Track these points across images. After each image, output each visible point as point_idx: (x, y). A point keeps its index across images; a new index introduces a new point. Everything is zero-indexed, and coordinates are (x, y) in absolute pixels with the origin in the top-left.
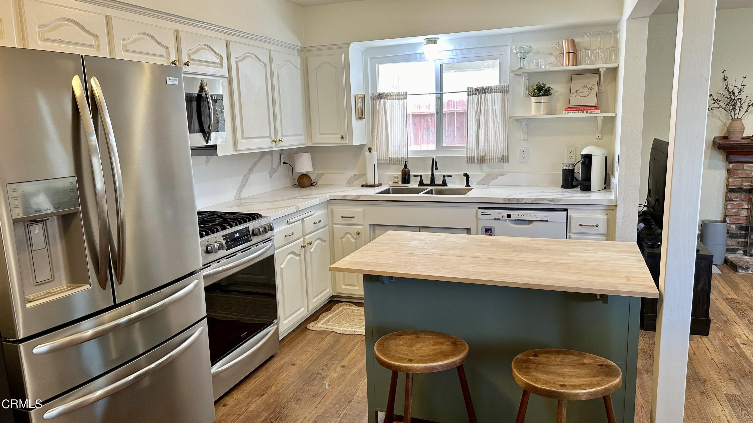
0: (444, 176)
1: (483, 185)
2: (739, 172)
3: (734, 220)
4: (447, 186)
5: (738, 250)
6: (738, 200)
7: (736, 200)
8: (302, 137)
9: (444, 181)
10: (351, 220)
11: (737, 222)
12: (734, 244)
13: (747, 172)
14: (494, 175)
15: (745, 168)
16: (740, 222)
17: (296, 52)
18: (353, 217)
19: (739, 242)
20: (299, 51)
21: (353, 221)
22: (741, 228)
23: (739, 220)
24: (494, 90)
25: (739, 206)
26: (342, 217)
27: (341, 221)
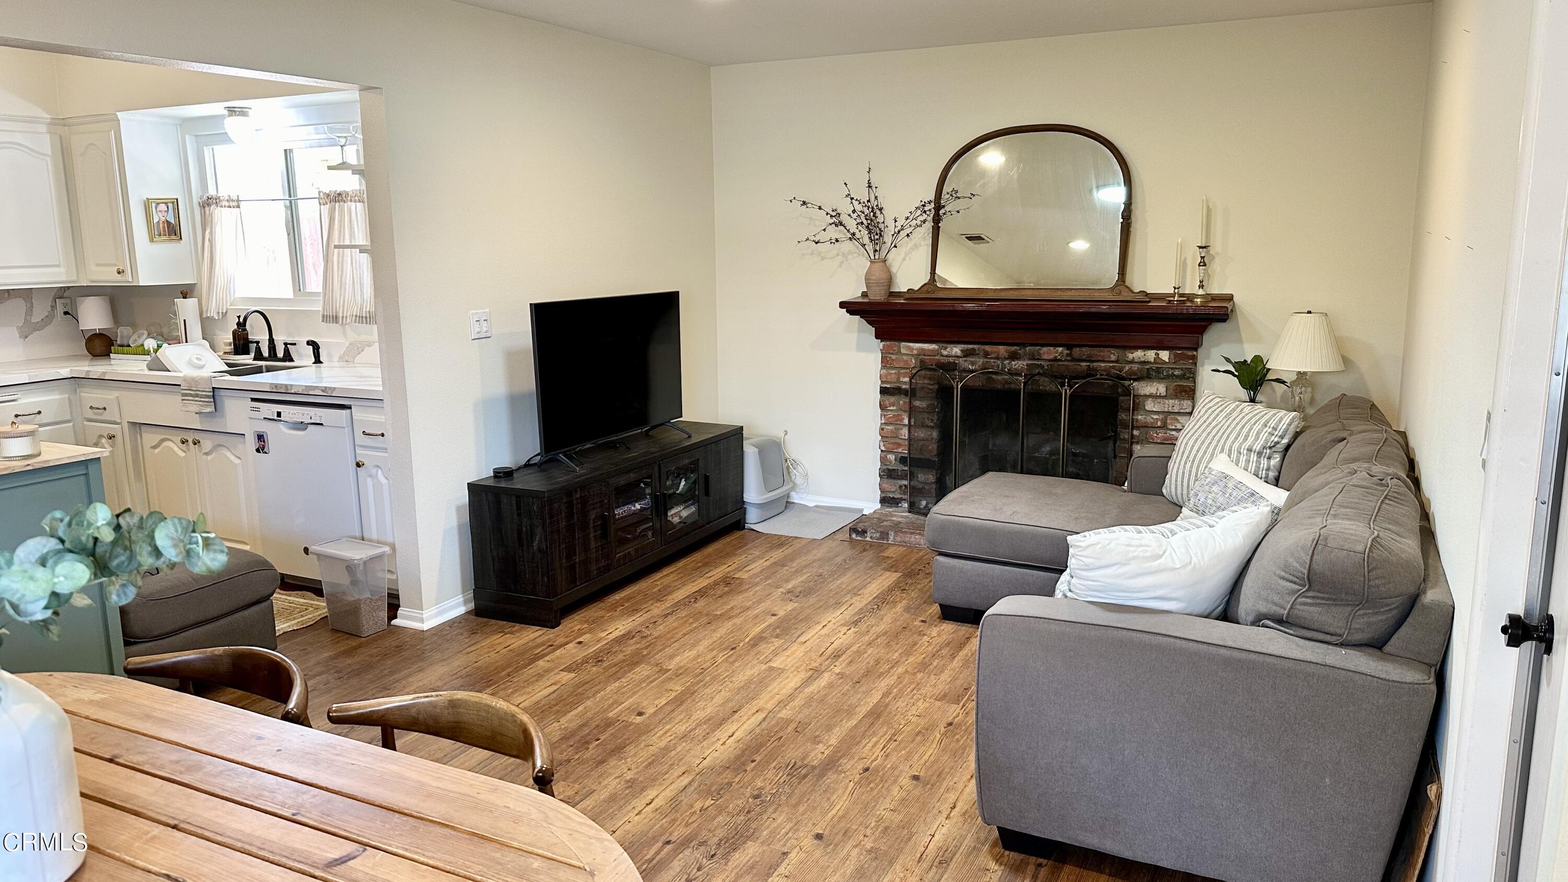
0: (286, 344)
1: (347, 361)
2: (894, 357)
3: (891, 446)
4: (292, 360)
5: (902, 499)
6: (895, 408)
7: (892, 408)
8: (62, 270)
9: (287, 352)
10: (101, 414)
11: (897, 448)
12: (893, 490)
13: (905, 358)
14: (359, 346)
15: (903, 351)
16: (900, 450)
17: (43, 128)
18: (105, 409)
19: (901, 487)
20: (50, 124)
21: (106, 416)
22: (903, 460)
23: (899, 445)
24: (349, 198)
25: (897, 421)
26: (91, 407)
27: (90, 414)
